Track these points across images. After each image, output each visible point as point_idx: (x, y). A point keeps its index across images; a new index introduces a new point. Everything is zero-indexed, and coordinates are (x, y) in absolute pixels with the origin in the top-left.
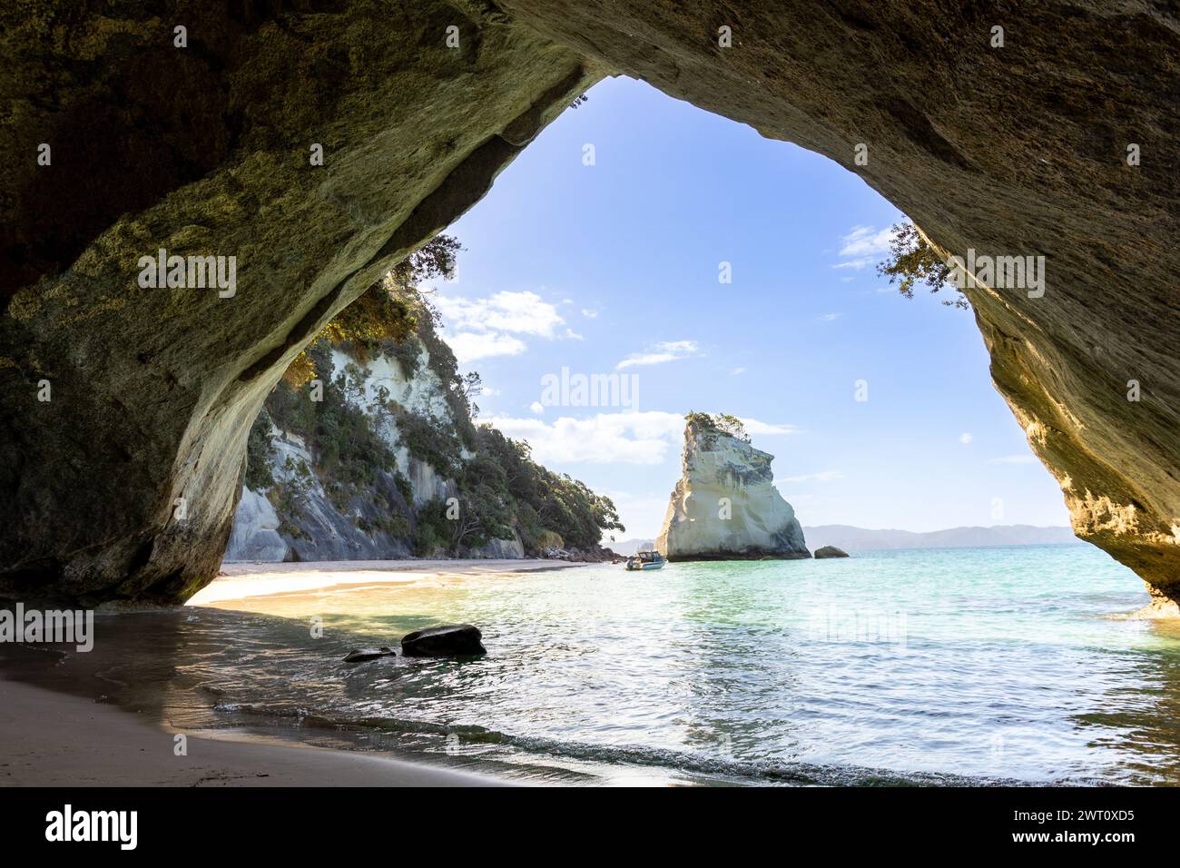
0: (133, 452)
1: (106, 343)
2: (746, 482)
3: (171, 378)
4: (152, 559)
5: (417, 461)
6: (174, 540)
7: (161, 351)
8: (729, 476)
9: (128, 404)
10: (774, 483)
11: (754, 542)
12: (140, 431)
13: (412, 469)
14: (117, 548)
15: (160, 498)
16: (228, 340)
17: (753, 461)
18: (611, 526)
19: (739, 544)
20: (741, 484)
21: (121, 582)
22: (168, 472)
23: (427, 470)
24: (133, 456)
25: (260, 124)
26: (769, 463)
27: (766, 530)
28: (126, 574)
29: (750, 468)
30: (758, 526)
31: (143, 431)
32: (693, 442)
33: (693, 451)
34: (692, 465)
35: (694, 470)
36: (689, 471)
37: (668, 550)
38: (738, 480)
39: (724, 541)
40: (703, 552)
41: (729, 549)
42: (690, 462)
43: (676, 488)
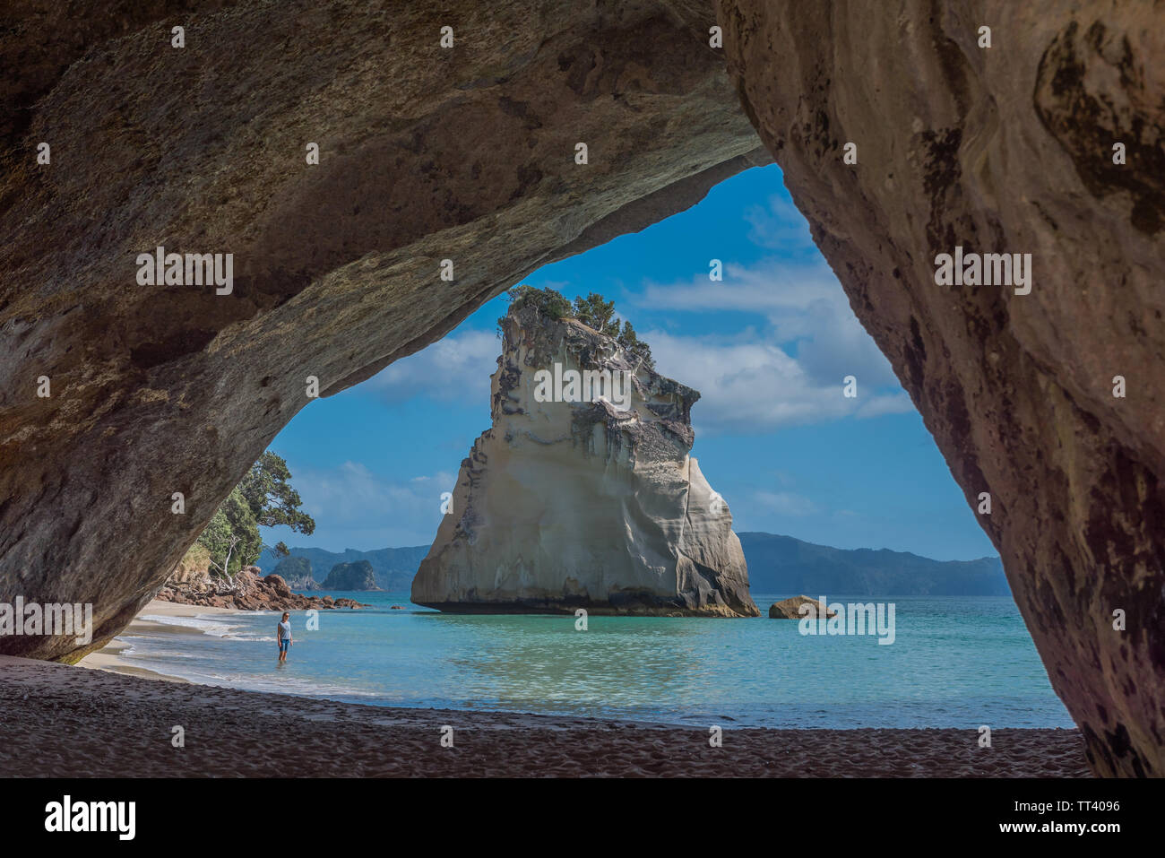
1: (247, 367)
2: (633, 446)
3: (276, 401)
7: (287, 373)
8: (599, 432)
9: (223, 433)
16: (351, 358)
17: (653, 402)
18: (277, 518)
19: (608, 581)
20: (624, 452)
25: (549, 173)
26: (686, 410)
31: (219, 465)
32: (523, 350)
33: (521, 365)
34: (517, 401)
35: (520, 411)
36: (508, 412)
37: (450, 588)
38: (618, 443)
39: (573, 576)
40: (525, 595)
41: (583, 594)
42: (512, 394)
43: (474, 449)
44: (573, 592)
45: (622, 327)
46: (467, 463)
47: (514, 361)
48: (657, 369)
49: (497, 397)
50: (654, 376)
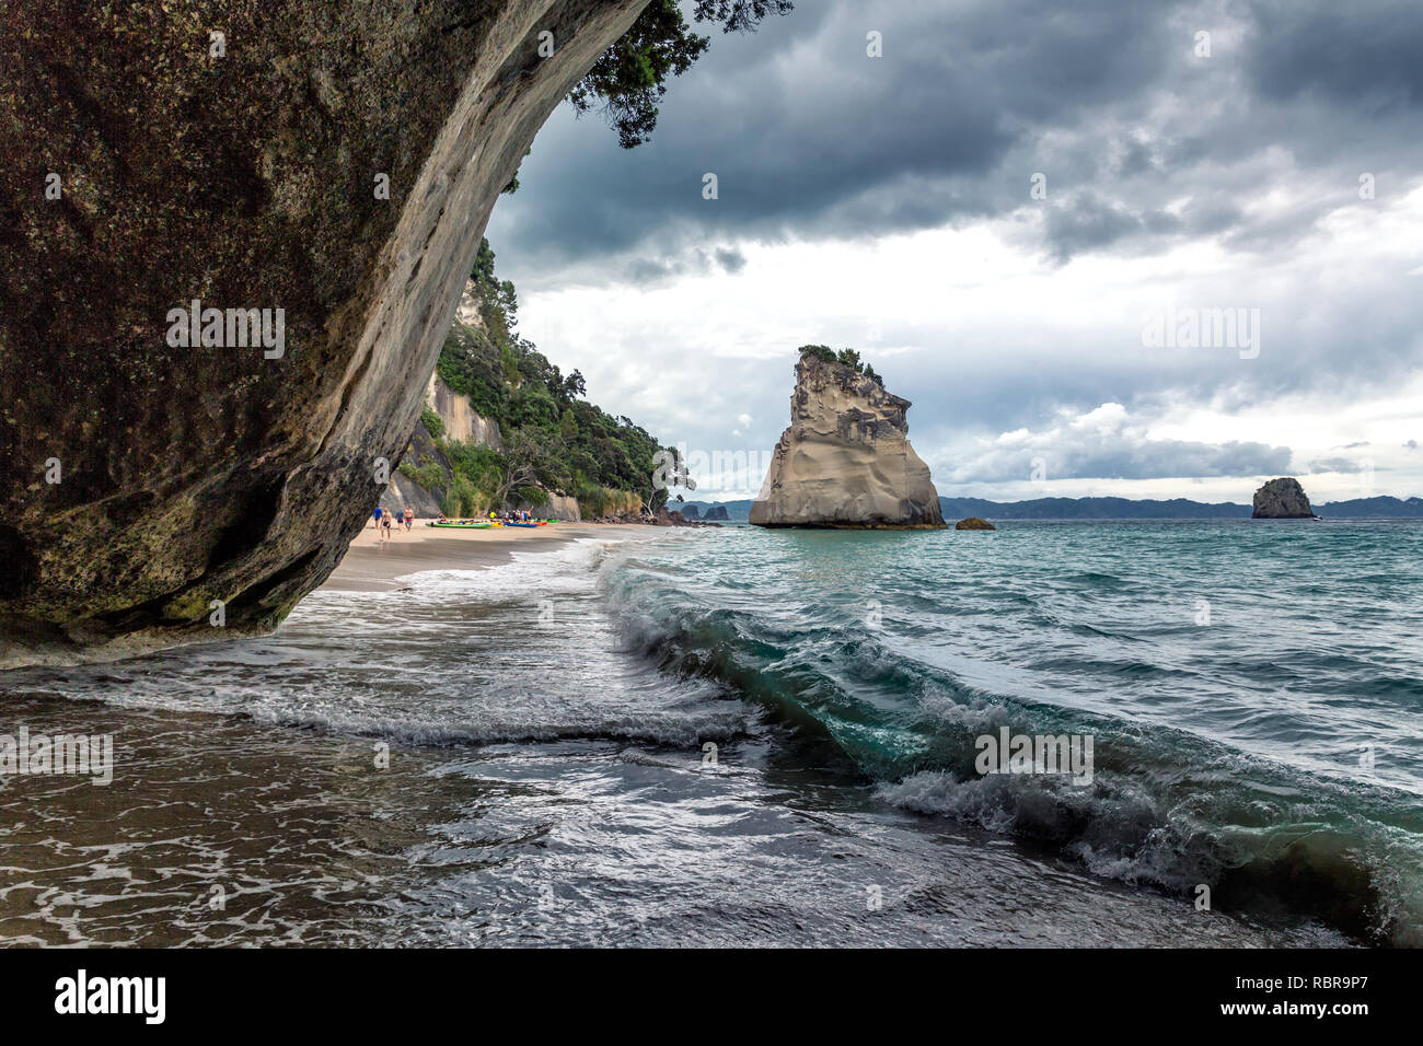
0: (279, 176)
2: (874, 435)
4: (273, 533)
5: (447, 391)
6: (326, 482)
8: (854, 426)
10: (907, 437)
11: (881, 510)
12: (311, 93)
13: (439, 400)
14: (187, 502)
15: (325, 358)
17: (885, 409)
19: (862, 511)
20: (869, 437)
21: (182, 591)
22: (367, 271)
23: (460, 404)
24: (278, 192)
26: (904, 412)
27: (897, 497)
28: (199, 572)
29: (880, 417)
30: (887, 490)
32: (809, 381)
33: (808, 392)
34: (805, 411)
35: (808, 417)
36: (802, 418)
37: (770, 516)
38: (865, 432)
39: (841, 507)
40: (813, 519)
41: (846, 518)
42: (804, 407)
43: (782, 439)
44: (840, 517)
45: (865, 367)
46: (778, 446)
47: (803, 388)
48: (885, 390)
49: (794, 408)
50: (884, 393)
